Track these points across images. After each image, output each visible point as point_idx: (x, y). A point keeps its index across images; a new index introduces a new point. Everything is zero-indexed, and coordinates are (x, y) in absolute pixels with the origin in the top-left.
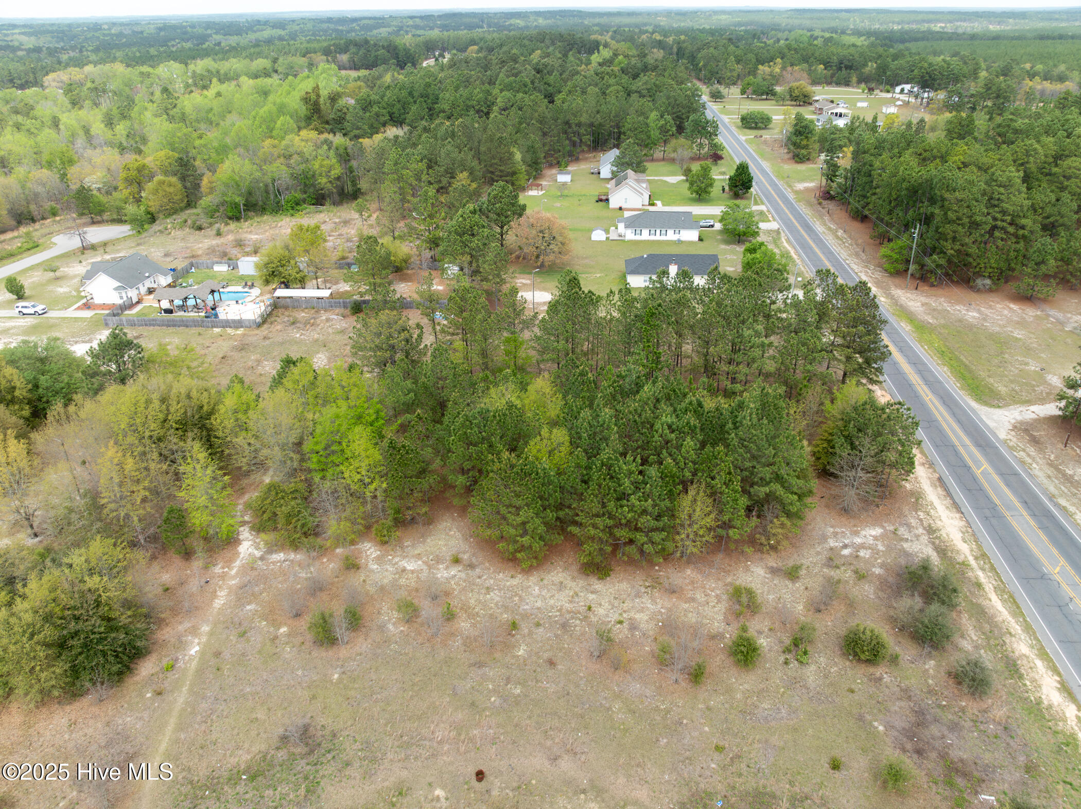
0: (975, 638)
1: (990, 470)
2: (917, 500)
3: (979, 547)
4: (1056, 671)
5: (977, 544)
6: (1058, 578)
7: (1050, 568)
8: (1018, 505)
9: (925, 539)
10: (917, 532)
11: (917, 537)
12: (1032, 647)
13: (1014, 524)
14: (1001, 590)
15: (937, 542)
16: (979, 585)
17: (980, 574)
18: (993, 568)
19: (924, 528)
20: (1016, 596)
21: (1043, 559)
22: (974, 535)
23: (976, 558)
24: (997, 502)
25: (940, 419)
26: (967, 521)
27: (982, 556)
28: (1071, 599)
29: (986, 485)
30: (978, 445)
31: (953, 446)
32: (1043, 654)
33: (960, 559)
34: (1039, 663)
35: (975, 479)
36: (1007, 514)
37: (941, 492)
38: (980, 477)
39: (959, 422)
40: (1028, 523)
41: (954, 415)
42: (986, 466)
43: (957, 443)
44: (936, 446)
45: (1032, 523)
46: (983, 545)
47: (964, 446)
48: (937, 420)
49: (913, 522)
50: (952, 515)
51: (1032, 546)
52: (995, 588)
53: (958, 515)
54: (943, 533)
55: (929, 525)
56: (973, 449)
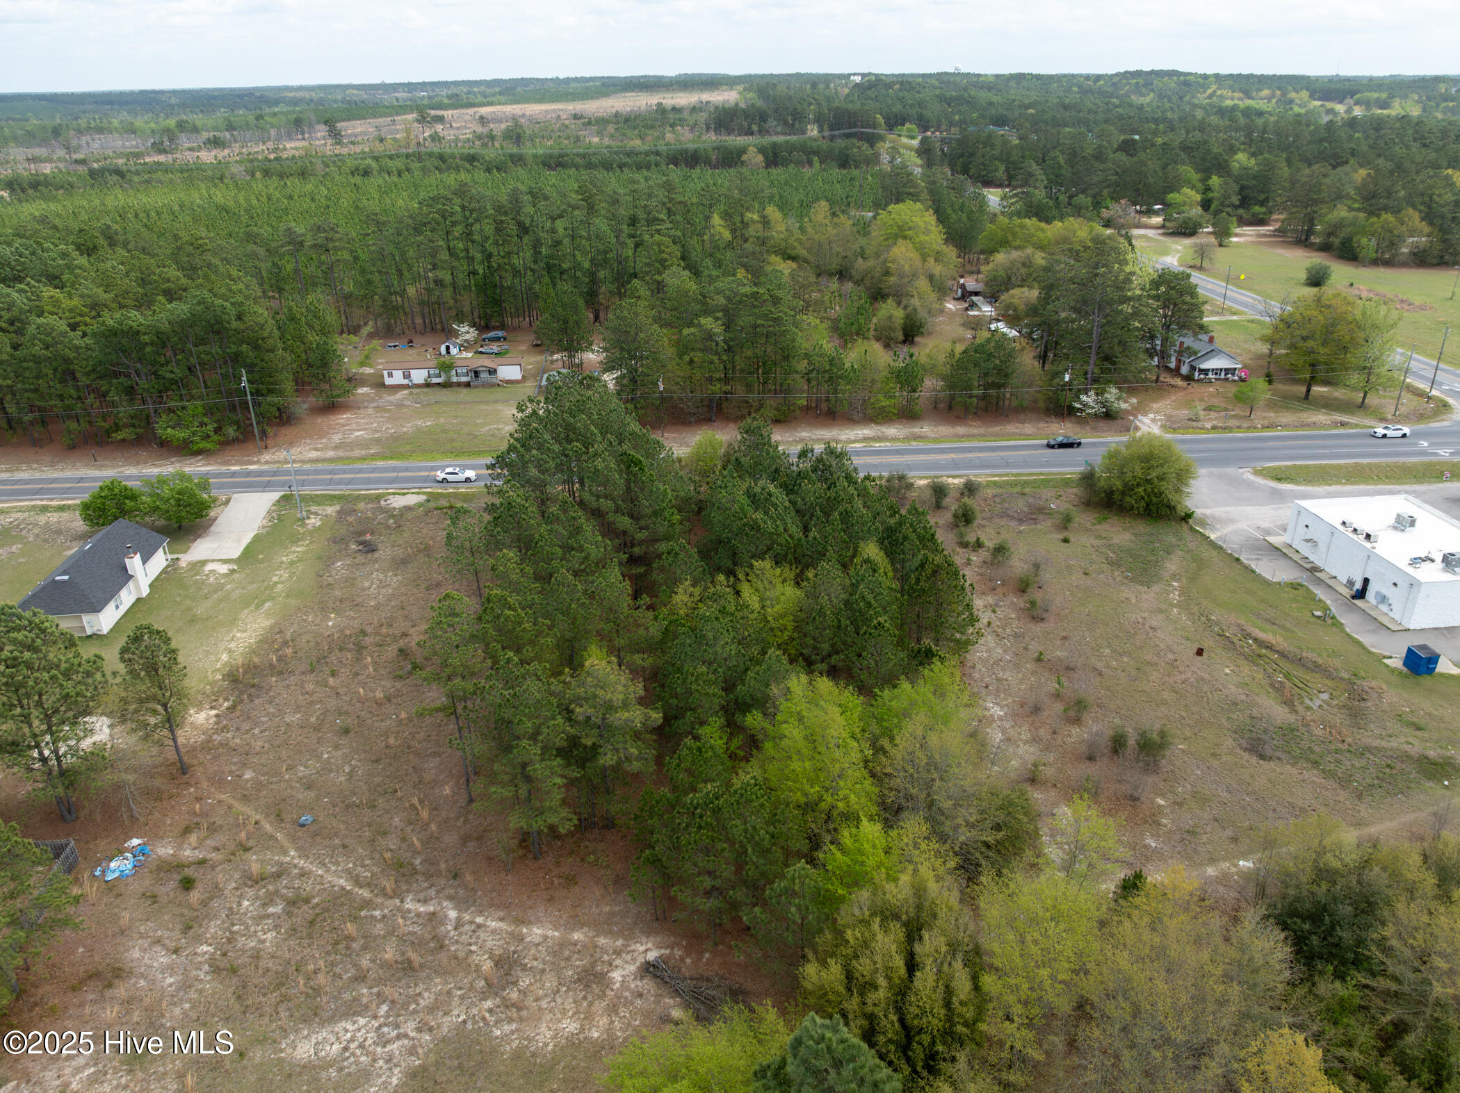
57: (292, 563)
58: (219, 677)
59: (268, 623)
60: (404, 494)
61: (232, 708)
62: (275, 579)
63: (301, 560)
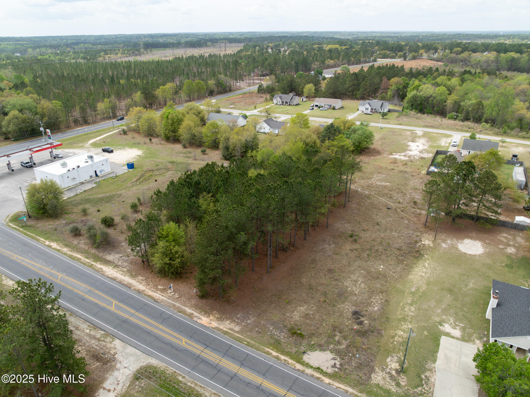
0: (81, 245)
1: (109, 307)
2: (132, 274)
3: (94, 269)
4: (53, 249)
5: (95, 269)
6: (58, 274)
7: (63, 276)
8: (86, 296)
9: (116, 261)
10: (121, 261)
11: (119, 260)
12: (62, 251)
13: (84, 285)
14: (79, 260)
15: (111, 264)
16: (87, 258)
17: (88, 261)
18: (85, 264)
19: (119, 266)
20: (72, 260)
21: (67, 278)
22: (98, 272)
23: (93, 265)
24: (97, 292)
25: (161, 327)
26: (104, 275)
27: (91, 266)
28: (52, 269)
29: (106, 297)
30: (125, 321)
31: (137, 310)
32: (59, 251)
33: (98, 263)
34: (59, 248)
35: (113, 297)
36: (89, 288)
37: (124, 282)
38: (112, 300)
39: (149, 333)
40: (78, 289)
41: (157, 338)
42: (113, 309)
43: (137, 314)
44: (146, 304)
45: (76, 291)
46: (92, 270)
47: (132, 315)
48: (162, 323)
49: (125, 264)
50: (113, 276)
51: (73, 280)
52: (81, 259)
53: (110, 276)
54: (111, 268)
55: (118, 268)
56: (126, 316)
57: (404, 319)
58: (426, 256)
59: (411, 277)
60: (318, 369)
61: (416, 242)
62: (413, 309)
63: (399, 320)
